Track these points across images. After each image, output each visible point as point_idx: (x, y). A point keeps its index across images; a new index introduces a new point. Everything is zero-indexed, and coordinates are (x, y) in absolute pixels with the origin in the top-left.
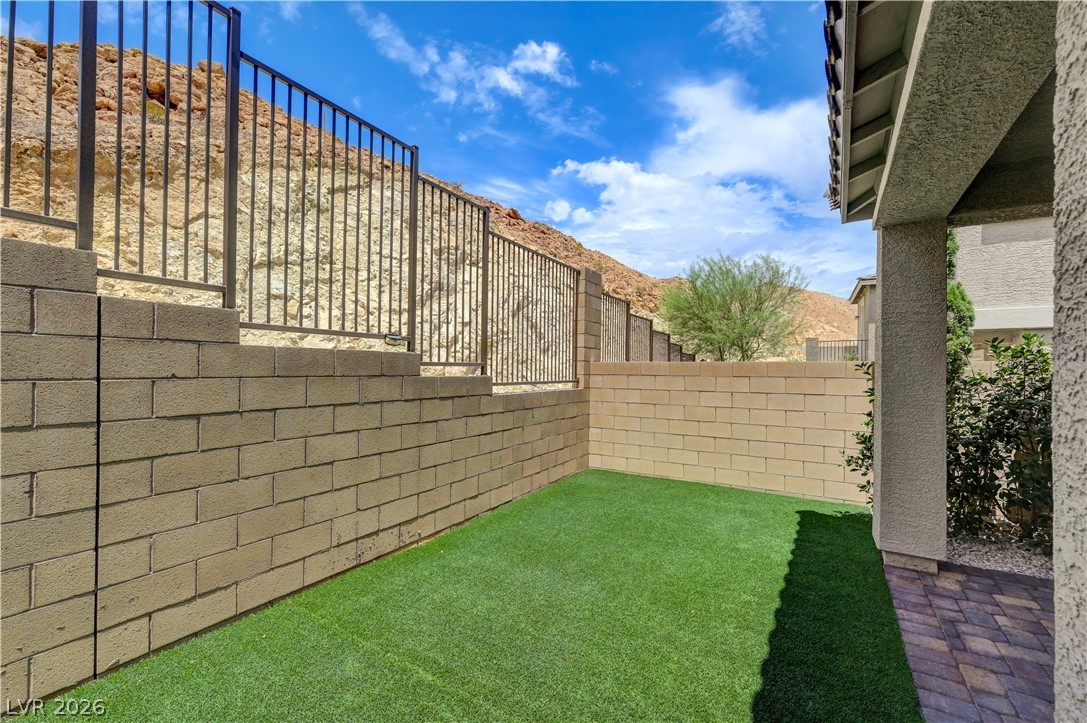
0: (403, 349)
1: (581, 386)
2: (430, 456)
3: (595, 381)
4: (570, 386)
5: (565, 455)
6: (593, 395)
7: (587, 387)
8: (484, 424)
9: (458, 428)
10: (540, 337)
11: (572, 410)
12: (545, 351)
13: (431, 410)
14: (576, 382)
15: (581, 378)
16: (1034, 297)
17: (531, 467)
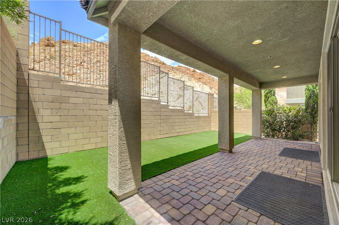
0: (182, 109)
1: (210, 115)
2: (186, 123)
3: (212, 114)
4: (207, 115)
5: (206, 127)
6: (212, 117)
7: (211, 115)
8: (193, 120)
9: (189, 120)
10: (202, 105)
11: (208, 119)
12: (203, 109)
13: (186, 117)
14: (209, 114)
15: (210, 114)
16: (302, 97)
17: (200, 128)
